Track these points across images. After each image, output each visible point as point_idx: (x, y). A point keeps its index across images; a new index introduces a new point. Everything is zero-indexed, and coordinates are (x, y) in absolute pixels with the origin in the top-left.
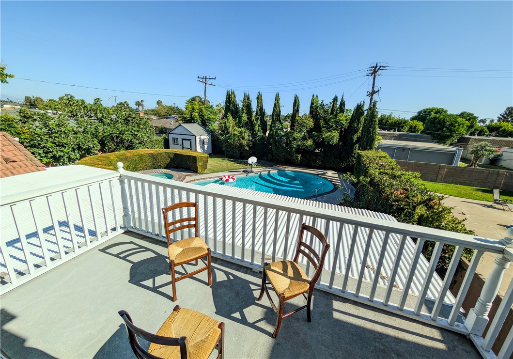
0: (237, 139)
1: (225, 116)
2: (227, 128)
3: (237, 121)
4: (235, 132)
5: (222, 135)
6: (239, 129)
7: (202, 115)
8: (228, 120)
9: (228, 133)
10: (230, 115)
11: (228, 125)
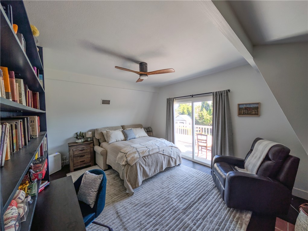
0: (209, 121)
1: (202, 110)
2: (203, 116)
3: (209, 112)
4: (208, 118)
5: (200, 120)
6: (210, 116)
7: (188, 111)
8: (203, 112)
9: (203, 119)
10: (205, 109)
11: (203, 114)
